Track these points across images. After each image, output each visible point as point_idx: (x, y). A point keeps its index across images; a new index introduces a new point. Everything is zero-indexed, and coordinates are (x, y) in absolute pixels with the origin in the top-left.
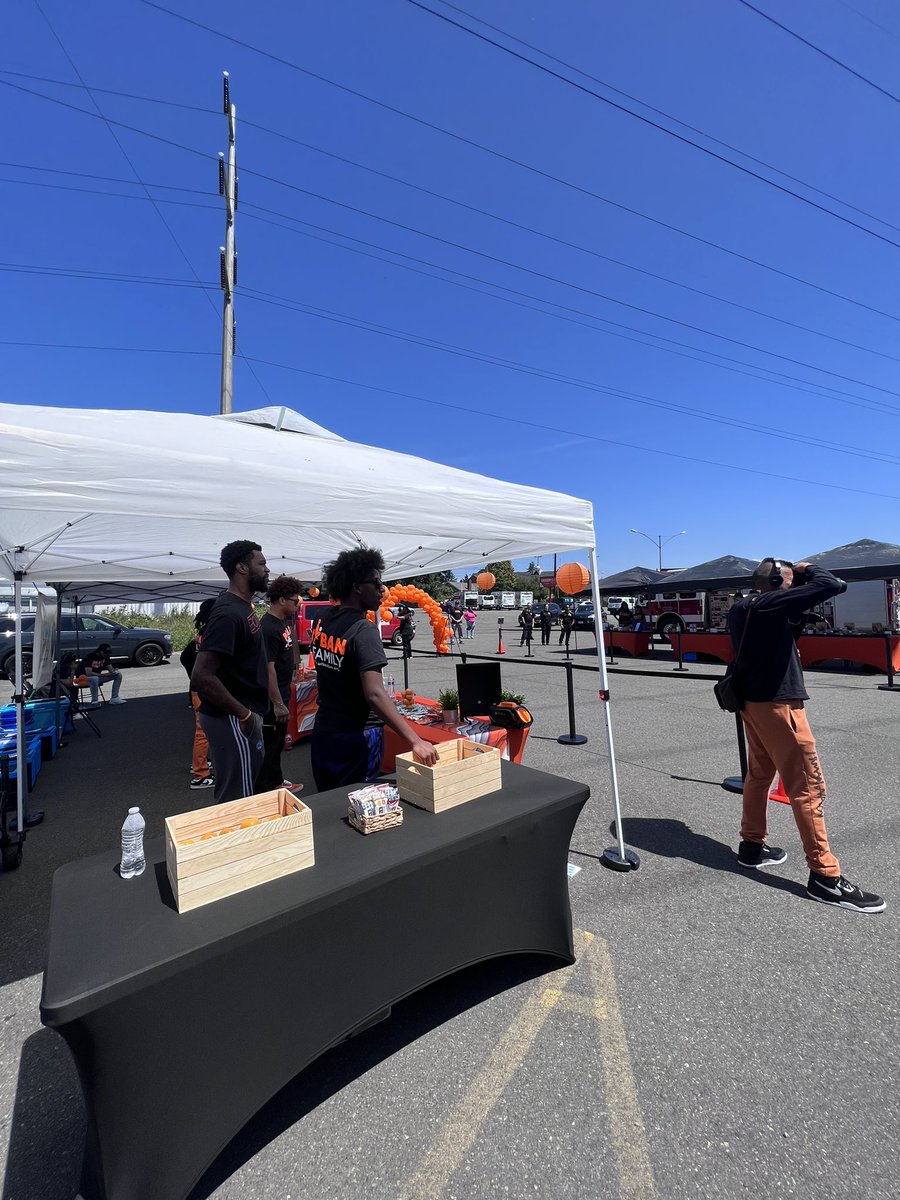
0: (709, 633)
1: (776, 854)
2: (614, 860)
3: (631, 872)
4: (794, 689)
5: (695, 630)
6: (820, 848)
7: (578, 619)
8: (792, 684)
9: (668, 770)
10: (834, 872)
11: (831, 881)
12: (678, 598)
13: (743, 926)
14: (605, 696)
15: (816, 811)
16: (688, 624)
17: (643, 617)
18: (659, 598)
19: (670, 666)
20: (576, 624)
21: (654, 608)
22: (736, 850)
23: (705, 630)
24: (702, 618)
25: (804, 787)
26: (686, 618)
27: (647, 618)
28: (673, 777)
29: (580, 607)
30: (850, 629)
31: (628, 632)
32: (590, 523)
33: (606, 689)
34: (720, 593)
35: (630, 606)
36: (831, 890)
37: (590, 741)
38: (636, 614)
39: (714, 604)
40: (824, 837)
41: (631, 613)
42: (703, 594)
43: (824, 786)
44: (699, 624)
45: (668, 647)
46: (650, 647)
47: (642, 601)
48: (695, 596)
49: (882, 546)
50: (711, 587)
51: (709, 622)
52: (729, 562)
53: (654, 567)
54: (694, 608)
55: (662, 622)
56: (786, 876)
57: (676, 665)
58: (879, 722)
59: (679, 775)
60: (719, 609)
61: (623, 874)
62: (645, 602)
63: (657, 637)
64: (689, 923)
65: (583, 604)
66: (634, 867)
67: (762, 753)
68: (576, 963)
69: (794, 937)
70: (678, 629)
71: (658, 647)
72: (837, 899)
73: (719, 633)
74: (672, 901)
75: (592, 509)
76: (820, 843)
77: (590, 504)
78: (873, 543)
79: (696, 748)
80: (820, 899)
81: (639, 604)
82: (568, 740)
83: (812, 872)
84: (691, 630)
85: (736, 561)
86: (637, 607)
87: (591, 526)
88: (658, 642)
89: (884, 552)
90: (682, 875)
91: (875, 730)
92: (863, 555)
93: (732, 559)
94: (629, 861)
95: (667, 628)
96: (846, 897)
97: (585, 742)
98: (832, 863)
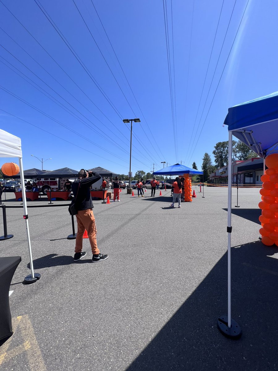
0: (60, 191)
1: (84, 253)
2: (30, 280)
3: (38, 281)
4: (91, 205)
5: (55, 191)
6: (95, 247)
7: (6, 187)
8: (90, 204)
9: (49, 239)
10: (98, 253)
11: (97, 256)
12: (49, 180)
13: (77, 280)
14: (26, 217)
15: (95, 238)
16: (53, 189)
17: (37, 186)
18: (43, 180)
19: (47, 203)
20: (5, 189)
21: (41, 183)
22: (73, 257)
23: (58, 190)
24: (57, 187)
25: (92, 232)
26: (52, 187)
27: (38, 187)
28: (51, 240)
29: (7, 183)
30: (96, 189)
31: (30, 192)
32: (20, 147)
33: (27, 214)
34: (63, 179)
35: (31, 182)
36: (98, 258)
37: (14, 236)
38: (33, 185)
39: (61, 182)
40: (96, 244)
41: (32, 185)
42: (58, 179)
43: (96, 231)
44: (57, 189)
45: (46, 197)
46: (39, 197)
47: (36, 181)
48: (55, 180)
49: (103, 169)
50: (60, 177)
51: (60, 188)
52: (66, 169)
53: (40, 169)
54: (55, 183)
55: (43, 188)
56: (87, 259)
57: (49, 202)
58: (102, 211)
59: (53, 239)
60: (63, 184)
61: (34, 284)
62: (37, 181)
63: (42, 193)
64: (60, 288)
65: (8, 181)
66: (38, 278)
67: (81, 226)
68: (14, 334)
69: (90, 275)
70: (50, 190)
71: (42, 197)
72: (99, 259)
73: (63, 191)
74: (54, 285)
75: (21, 141)
76: (95, 246)
77: (20, 139)
78: (101, 168)
79: (58, 229)
80: (95, 261)
81: (35, 182)
82: (4, 238)
83: (93, 255)
84: (54, 191)
85: (69, 169)
86: (34, 183)
87: (20, 148)
88: (42, 195)
89: (103, 170)
90: (57, 273)
91: (102, 213)
92: (99, 171)
93: (67, 169)
94: (36, 277)
95: (45, 190)
96: (101, 258)
97: (12, 237)
98: (98, 251)
